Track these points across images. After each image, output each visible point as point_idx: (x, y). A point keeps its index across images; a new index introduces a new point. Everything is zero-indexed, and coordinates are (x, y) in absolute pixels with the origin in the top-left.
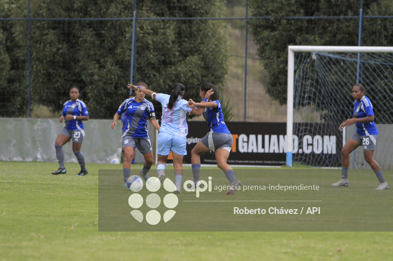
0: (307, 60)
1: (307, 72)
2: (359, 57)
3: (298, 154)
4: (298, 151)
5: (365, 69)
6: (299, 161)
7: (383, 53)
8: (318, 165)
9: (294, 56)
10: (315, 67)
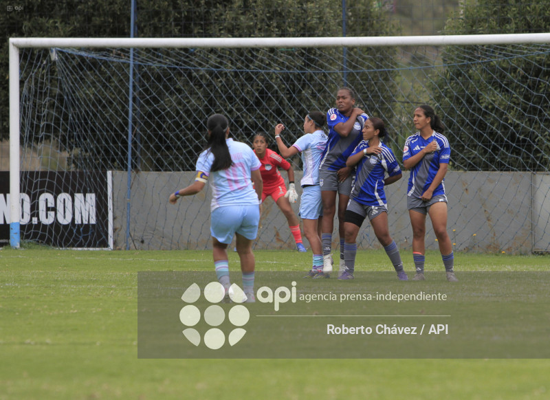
0: (42, 62)
1: (42, 83)
2: (131, 56)
3: (30, 225)
4: (31, 220)
5: (143, 76)
6: (32, 238)
7: (173, 49)
8: (65, 245)
9: (20, 55)
10: (56, 74)
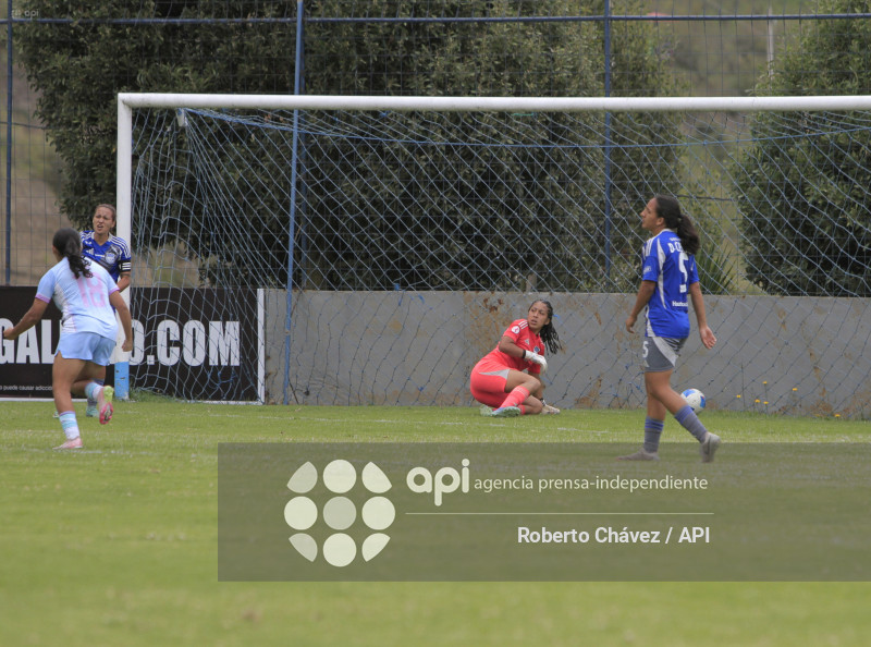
0: (165, 129)
1: (164, 160)
2: (295, 122)
3: (144, 366)
4: (145, 359)
5: (311, 151)
6: (146, 385)
7: (356, 112)
8: (194, 396)
9: (134, 119)
10: (184, 146)
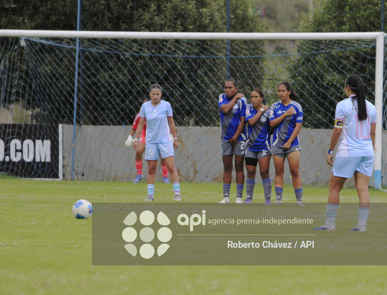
0: (14, 47)
1: (14, 62)
2: (77, 44)
3: (4, 162)
4: (4, 158)
6: (5, 171)
8: (28, 176)
10: (24, 55)
